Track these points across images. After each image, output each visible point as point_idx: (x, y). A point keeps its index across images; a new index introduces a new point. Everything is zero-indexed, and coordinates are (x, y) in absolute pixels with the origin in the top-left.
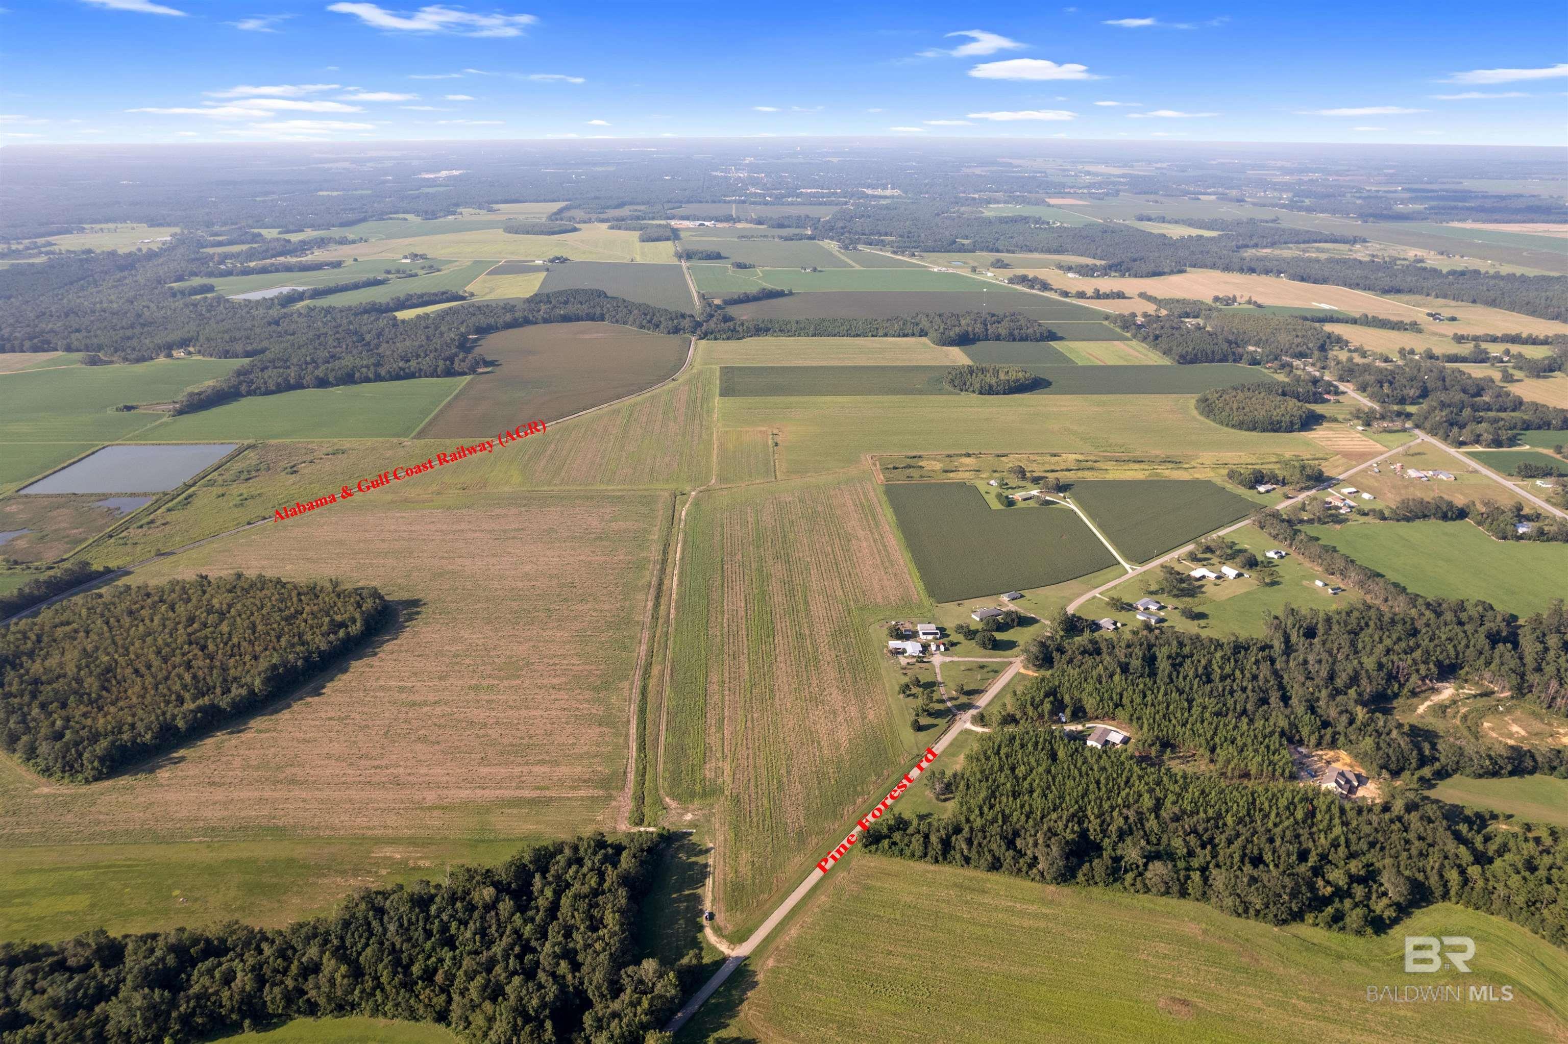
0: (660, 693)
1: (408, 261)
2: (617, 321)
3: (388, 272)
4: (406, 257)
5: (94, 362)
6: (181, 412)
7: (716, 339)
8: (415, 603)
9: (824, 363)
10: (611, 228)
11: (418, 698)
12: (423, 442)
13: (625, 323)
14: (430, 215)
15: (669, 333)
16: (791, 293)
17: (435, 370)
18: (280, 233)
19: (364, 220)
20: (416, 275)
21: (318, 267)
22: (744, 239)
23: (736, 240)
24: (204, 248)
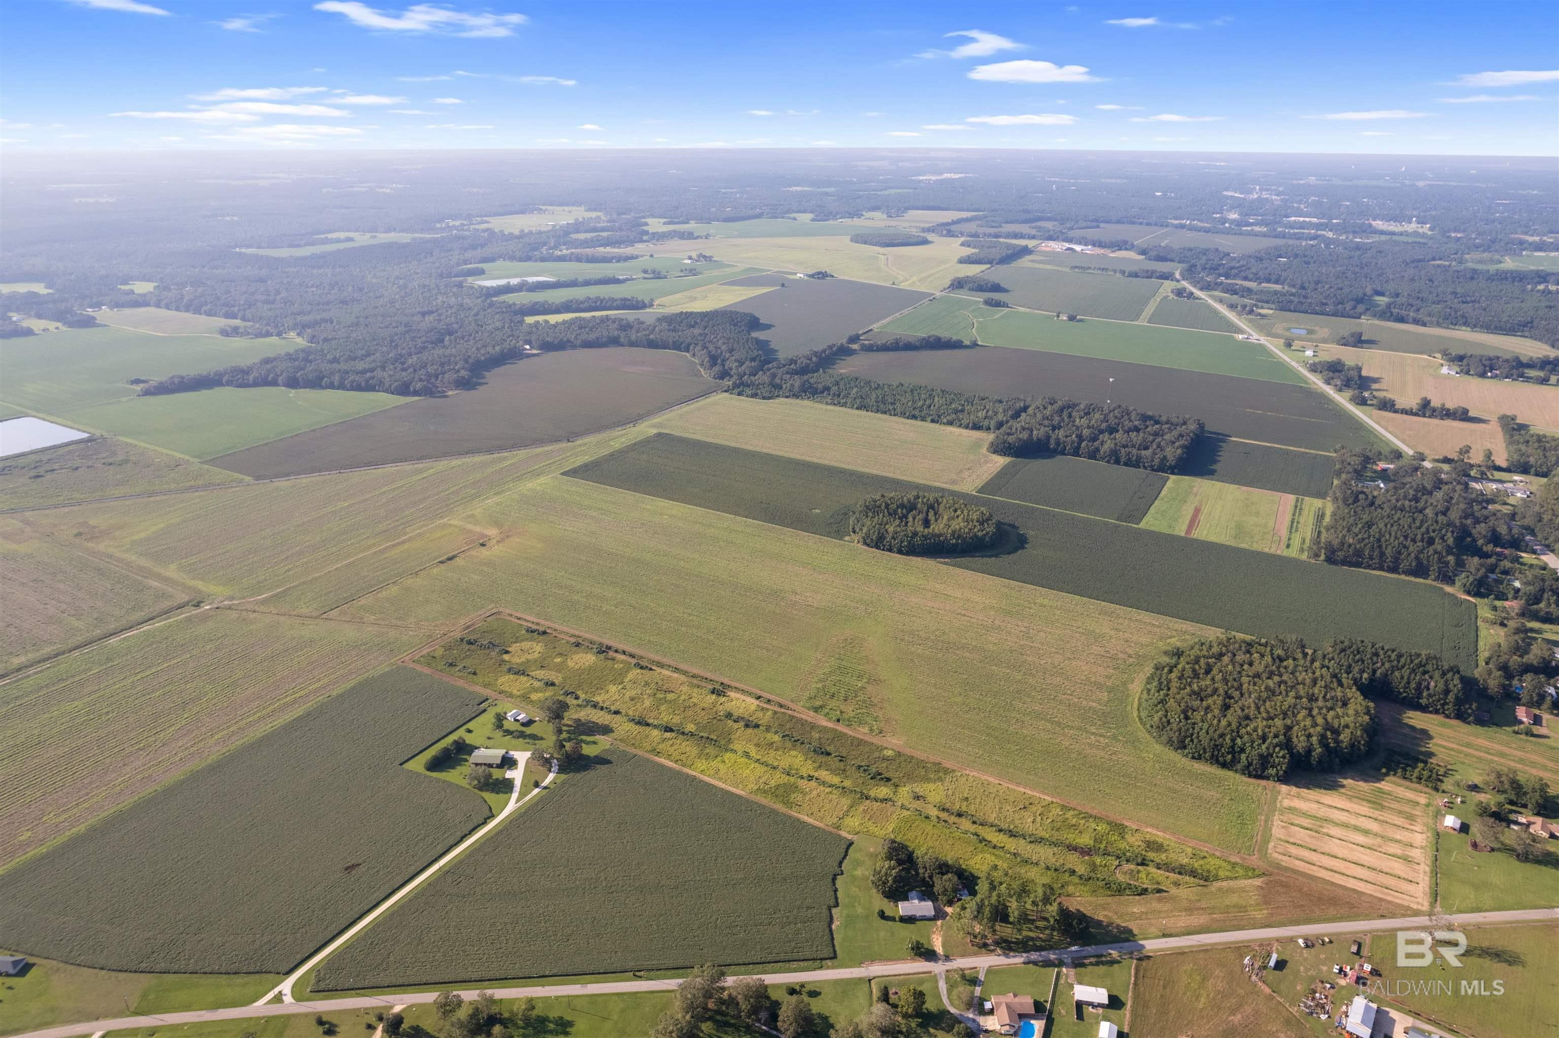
1: (689, 262)
3: (645, 272)
4: (690, 258)
6: (146, 393)
7: (739, 394)
12: (198, 467)
14: (825, 216)
16: (975, 345)
17: (390, 386)
18: (665, 223)
19: (759, 216)
20: (665, 277)
21: (606, 259)
22: (1077, 270)
23: (1068, 270)
24: (578, 232)
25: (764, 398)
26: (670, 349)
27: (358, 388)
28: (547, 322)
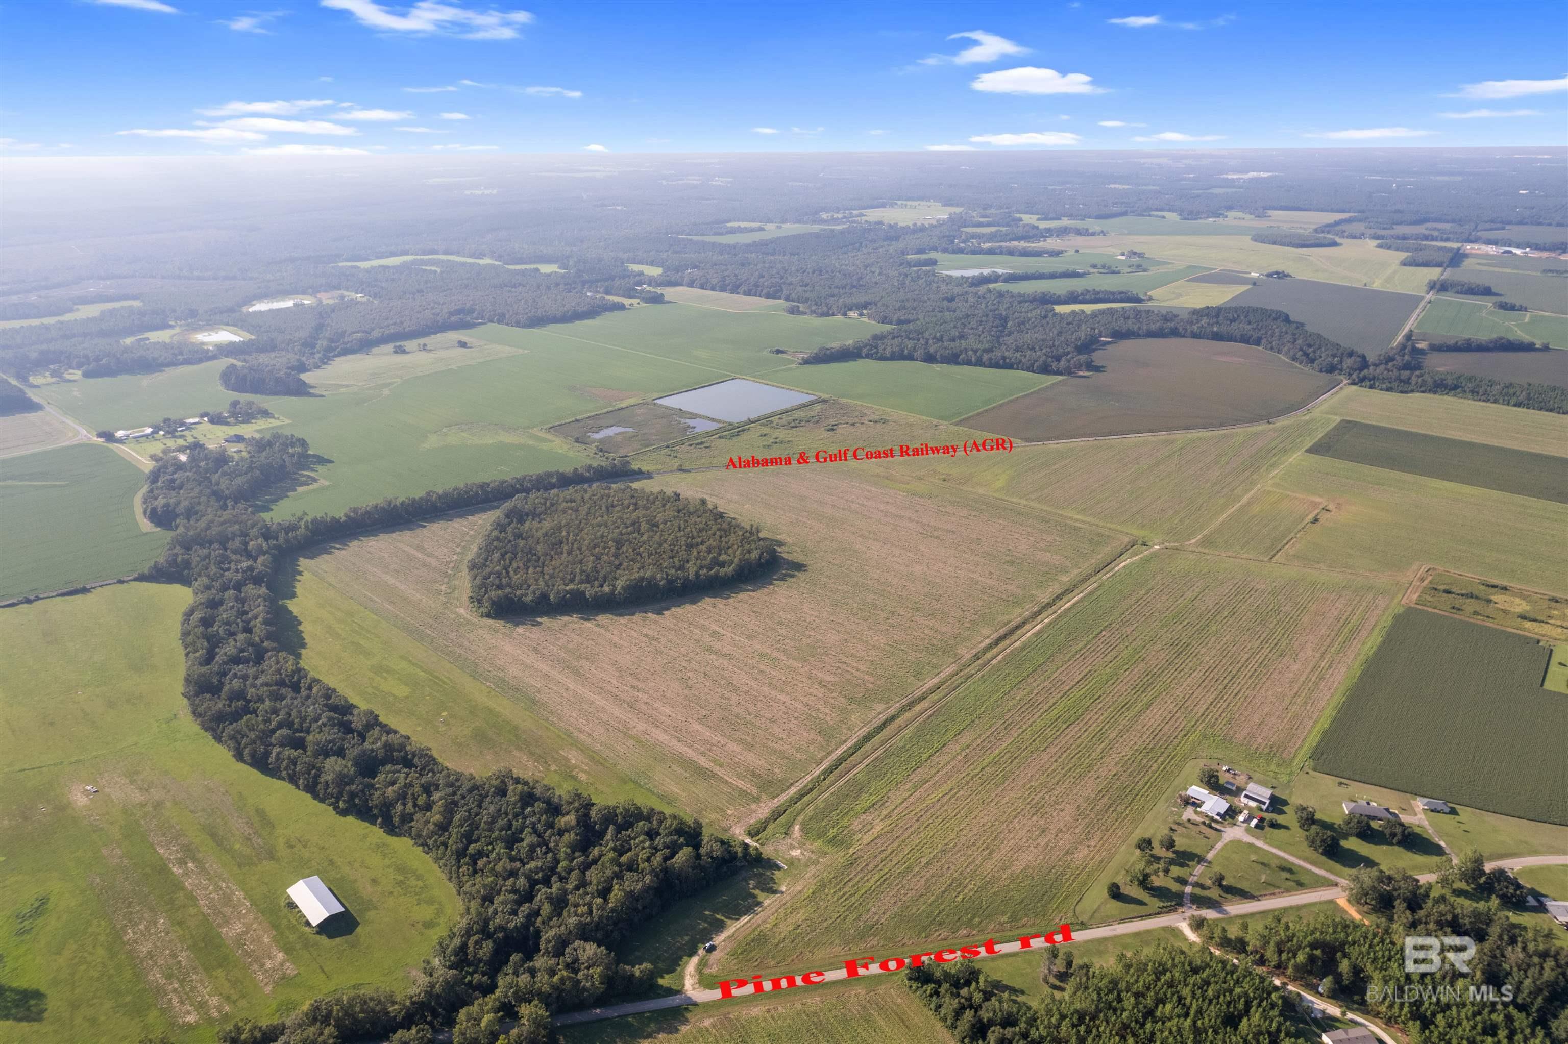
0: (900, 729)
1: (1124, 258)
2: (1272, 348)
3: (1094, 266)
4: (1123, 254)
5: (793, 311)
6: (806, 362)
7: (1371, 387)
8: (799, 567)
9: (1495, 442)
10: (1380, 246)
11: (717, 645)
12: (956, 428)
13: (1279, 352)
14: (1189, 215)
15: (1321, 371)
16: (1546, 348)
17: (1032, 365)
18: (1038, 219)
19: (1124, 214)
20: (1119, 272)
21: (1038, 254)
22: (1550, 274)
23: (1539, 274)
24: (965, 227)
25: (1402, 392)
26: (1236, 341)
27: (997, 366)
28: (1083, 312)
